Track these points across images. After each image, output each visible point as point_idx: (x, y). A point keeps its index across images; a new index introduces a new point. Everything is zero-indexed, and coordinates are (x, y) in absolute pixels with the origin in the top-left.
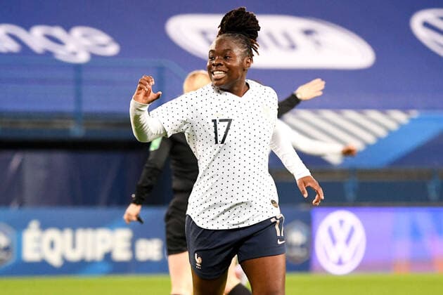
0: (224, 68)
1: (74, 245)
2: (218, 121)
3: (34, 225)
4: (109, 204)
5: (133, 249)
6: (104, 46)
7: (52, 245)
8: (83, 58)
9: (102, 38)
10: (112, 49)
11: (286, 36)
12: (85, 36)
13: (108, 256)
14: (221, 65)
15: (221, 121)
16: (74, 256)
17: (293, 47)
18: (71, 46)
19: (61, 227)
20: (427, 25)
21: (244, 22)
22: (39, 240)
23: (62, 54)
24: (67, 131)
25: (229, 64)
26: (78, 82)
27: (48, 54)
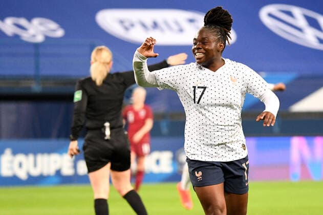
0: (202, 50)
1: (35, 165)
2: (197, 88)
3: (8, 152)
4: (59, 136)
5: (75, 167)
6: (54, 31)
7: (20, 165)
8: (40, 39)
9: (53, 25)
10: (60, 33)
11: (177, 23)
12: (41, 24)
13: (58, 172)
14: (201, 49)
15: (198, 87)
16: (35, 172)
17: (181, 30)
18: (32, 31)
19: (26, 153)
20: (270, 15)
21: (219, 17)
22: (12, 162)
23: (26, 36)
24: (30, 88)
25: (207, 47)
26: (37, 55)
27: (16, 36)
